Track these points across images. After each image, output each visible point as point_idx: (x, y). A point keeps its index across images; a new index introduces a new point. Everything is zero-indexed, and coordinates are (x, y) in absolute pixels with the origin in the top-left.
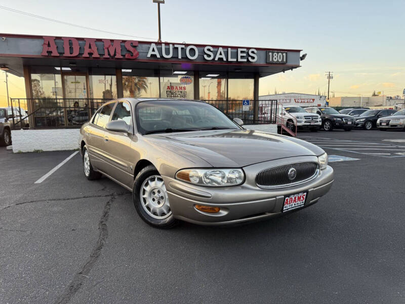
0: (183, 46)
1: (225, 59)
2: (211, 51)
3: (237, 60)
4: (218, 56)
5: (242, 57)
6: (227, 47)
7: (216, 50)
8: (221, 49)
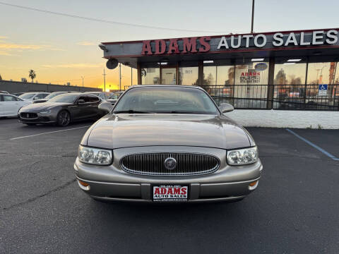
0: (252, 36)
1: (296, 44)
2: (282, 38)
3: (311, 44)
4: (289, 41)
5: (317, 40)
6: (299, 32)
7: (286, 35)
8: (292, 34)
